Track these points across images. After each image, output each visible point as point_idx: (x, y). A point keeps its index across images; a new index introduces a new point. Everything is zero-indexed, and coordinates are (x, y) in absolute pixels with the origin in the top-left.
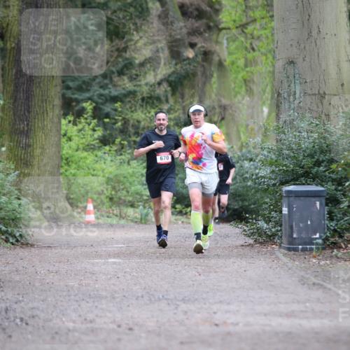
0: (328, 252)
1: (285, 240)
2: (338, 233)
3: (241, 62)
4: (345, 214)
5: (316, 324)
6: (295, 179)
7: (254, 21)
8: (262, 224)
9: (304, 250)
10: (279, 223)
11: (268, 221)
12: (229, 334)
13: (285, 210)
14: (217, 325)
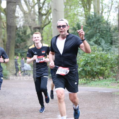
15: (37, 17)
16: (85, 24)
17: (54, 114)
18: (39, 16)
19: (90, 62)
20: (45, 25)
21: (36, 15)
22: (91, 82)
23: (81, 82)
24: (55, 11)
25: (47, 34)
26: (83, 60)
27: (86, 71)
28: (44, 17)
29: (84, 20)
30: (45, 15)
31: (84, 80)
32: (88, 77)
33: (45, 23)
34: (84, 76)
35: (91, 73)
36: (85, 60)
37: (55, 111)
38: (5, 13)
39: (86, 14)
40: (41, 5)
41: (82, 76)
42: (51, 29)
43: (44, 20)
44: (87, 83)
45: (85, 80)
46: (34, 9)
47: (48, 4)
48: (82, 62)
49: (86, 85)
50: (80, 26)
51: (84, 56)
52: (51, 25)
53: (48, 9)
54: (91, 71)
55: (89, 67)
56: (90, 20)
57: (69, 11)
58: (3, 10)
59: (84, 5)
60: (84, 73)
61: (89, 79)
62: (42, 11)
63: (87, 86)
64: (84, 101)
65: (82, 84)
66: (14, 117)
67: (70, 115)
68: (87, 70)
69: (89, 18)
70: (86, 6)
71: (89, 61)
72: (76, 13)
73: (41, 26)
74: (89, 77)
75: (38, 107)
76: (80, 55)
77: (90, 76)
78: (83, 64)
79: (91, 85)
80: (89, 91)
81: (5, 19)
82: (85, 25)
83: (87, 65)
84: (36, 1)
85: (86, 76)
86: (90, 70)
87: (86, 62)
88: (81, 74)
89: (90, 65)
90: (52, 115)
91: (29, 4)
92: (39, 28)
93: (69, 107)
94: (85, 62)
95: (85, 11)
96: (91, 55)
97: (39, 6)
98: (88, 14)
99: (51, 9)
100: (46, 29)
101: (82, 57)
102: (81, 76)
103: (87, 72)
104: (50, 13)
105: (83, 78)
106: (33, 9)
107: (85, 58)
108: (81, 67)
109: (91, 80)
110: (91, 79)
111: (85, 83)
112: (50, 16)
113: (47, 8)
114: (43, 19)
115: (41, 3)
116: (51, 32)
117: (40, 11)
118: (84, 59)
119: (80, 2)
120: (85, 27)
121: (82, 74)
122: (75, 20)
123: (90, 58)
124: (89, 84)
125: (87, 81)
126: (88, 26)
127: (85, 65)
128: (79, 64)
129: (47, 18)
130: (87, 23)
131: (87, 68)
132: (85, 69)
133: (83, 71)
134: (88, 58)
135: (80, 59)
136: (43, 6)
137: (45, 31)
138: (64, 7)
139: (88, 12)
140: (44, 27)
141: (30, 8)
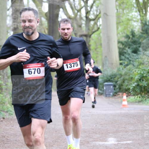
0: (114, 97)
1: (105, 95)
2: (116, 93)
3: (95, 57)
4: (117, 89)
5: (111, 112)
6: (107, 81)
7: (98, 48)
8: (100, 91)
9: (109, 97)
10: (103, 91)
11: (101, 90)
12: (93, 114)
13: (105, 88)
14: (90, 113)
15: (84, 22)
16: (141, 31)
17: (104, 137)
18: (86, 22)
19: (146, 77)
20: (94, 32)
21: (82, 21)
22: (147, 100)
23: (135, 99)
24: (105, 15)
25: (95, 42)
26: (138, 74)
27: (141, 87)
28: (92, 23)
29: (139, 26)
30: (94, 20)
31: (138, 98)
32: (143, 94)
33: (93, 29)
34: (139, 93)
35: (147, 89)
36: (141, 73)
37: (105, 134)
38: (46, 18)
39: (142, 19)
40: (89, 9)
41: (137, 92)
42: (100, 36)
43: (91, 26)
44: (142, 100)
45: (140, 97)
46: (81, 13)
47: (97, 7)
48: (137, 76)
49: (141, 103)
50: (135, 33)
51: (139, 68)
52: (101, 32)
53: (97, 13)
54: (148, 86)
55: (145, 82)
56: (146, 27)
57: (121, 15)
58: (44, 15)
59: (140, 8)
60: (140, 89)
61: (145, 97)
62: (90, 15)
63: (143, 104)
64: (139, 123)
65: (136, 102)
66: (56, 140)
67: (122, 139)
68: (143, 85)
69: (146, 24)
70: (142, 10)
71: (144, 75)
72: (130, 18)
73: (89, 33)
74: (145, 94)
75: (84, 129)
76: (134, 67)
77: (146, 92)
78: (138, 78)
79: (148, 103)
80: (145, 110)
81: (47, 25)
82: (141, 33)
83: (142, 79)
84: (83, 4)
85: (142, 93)
86: (146, 85)
87: (142, 76)
88: (135, 91)
89: (146, 80)
90: (101, 139)
91: (75, 7)
92: (86, 36)
93: (121, 129)
94: (140, 76)
95: (140, 16)
96: (148, 68)
97: (86, 9)
98: (145, 19)
99: (100, 13)
100: (94, 36)
101: (136, 69)
102: (135, 92)
103: (143, 87)
104: (99, 18)
105: (138, 95)
106: (79, 14)
107: (141, 71)
108: (136, 82)
109: (147, 98)
110: (147, 96)
111: (140, 101)
112: (100, 22)
113: (95, 13)
114: (91, 24)
115: (88, 7)
116: (100, 40)
117: (87, 15)
118: (139, 72)
119: (135, 5)
120: (140, 34)
121: (137, 90)
122: (129, 26)
123: (146, 72)
124: (144, 102)
125: (143, 99)
126: (144, 34)
127: (140, 80)
128: (133, 78)
129: (96, 23)
130: (143, 30)
131: (142, 83)
132: (141, 85)
133: (138, 87)
134: (143, 71)
135: (135, 73)
136: (91, 10)
137: (93, 39)
138: (116, 11)
139: (144, 17)
140: (92, 34)
141: (76, 11)
